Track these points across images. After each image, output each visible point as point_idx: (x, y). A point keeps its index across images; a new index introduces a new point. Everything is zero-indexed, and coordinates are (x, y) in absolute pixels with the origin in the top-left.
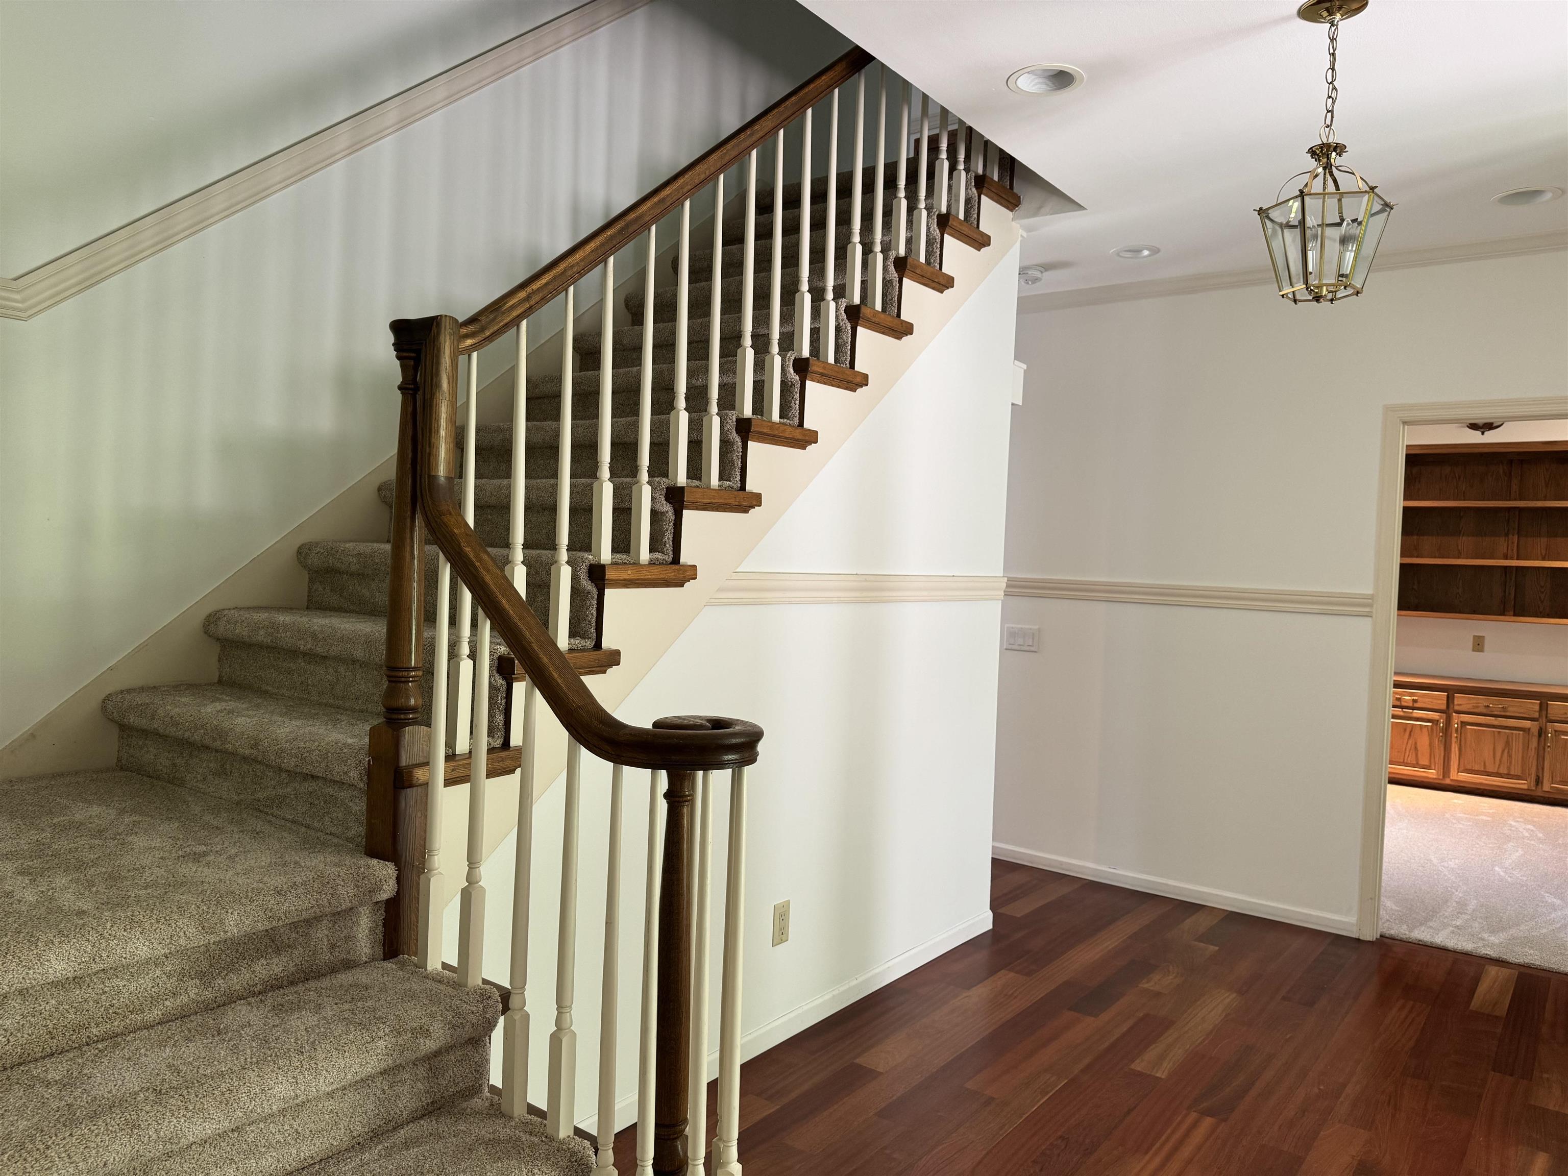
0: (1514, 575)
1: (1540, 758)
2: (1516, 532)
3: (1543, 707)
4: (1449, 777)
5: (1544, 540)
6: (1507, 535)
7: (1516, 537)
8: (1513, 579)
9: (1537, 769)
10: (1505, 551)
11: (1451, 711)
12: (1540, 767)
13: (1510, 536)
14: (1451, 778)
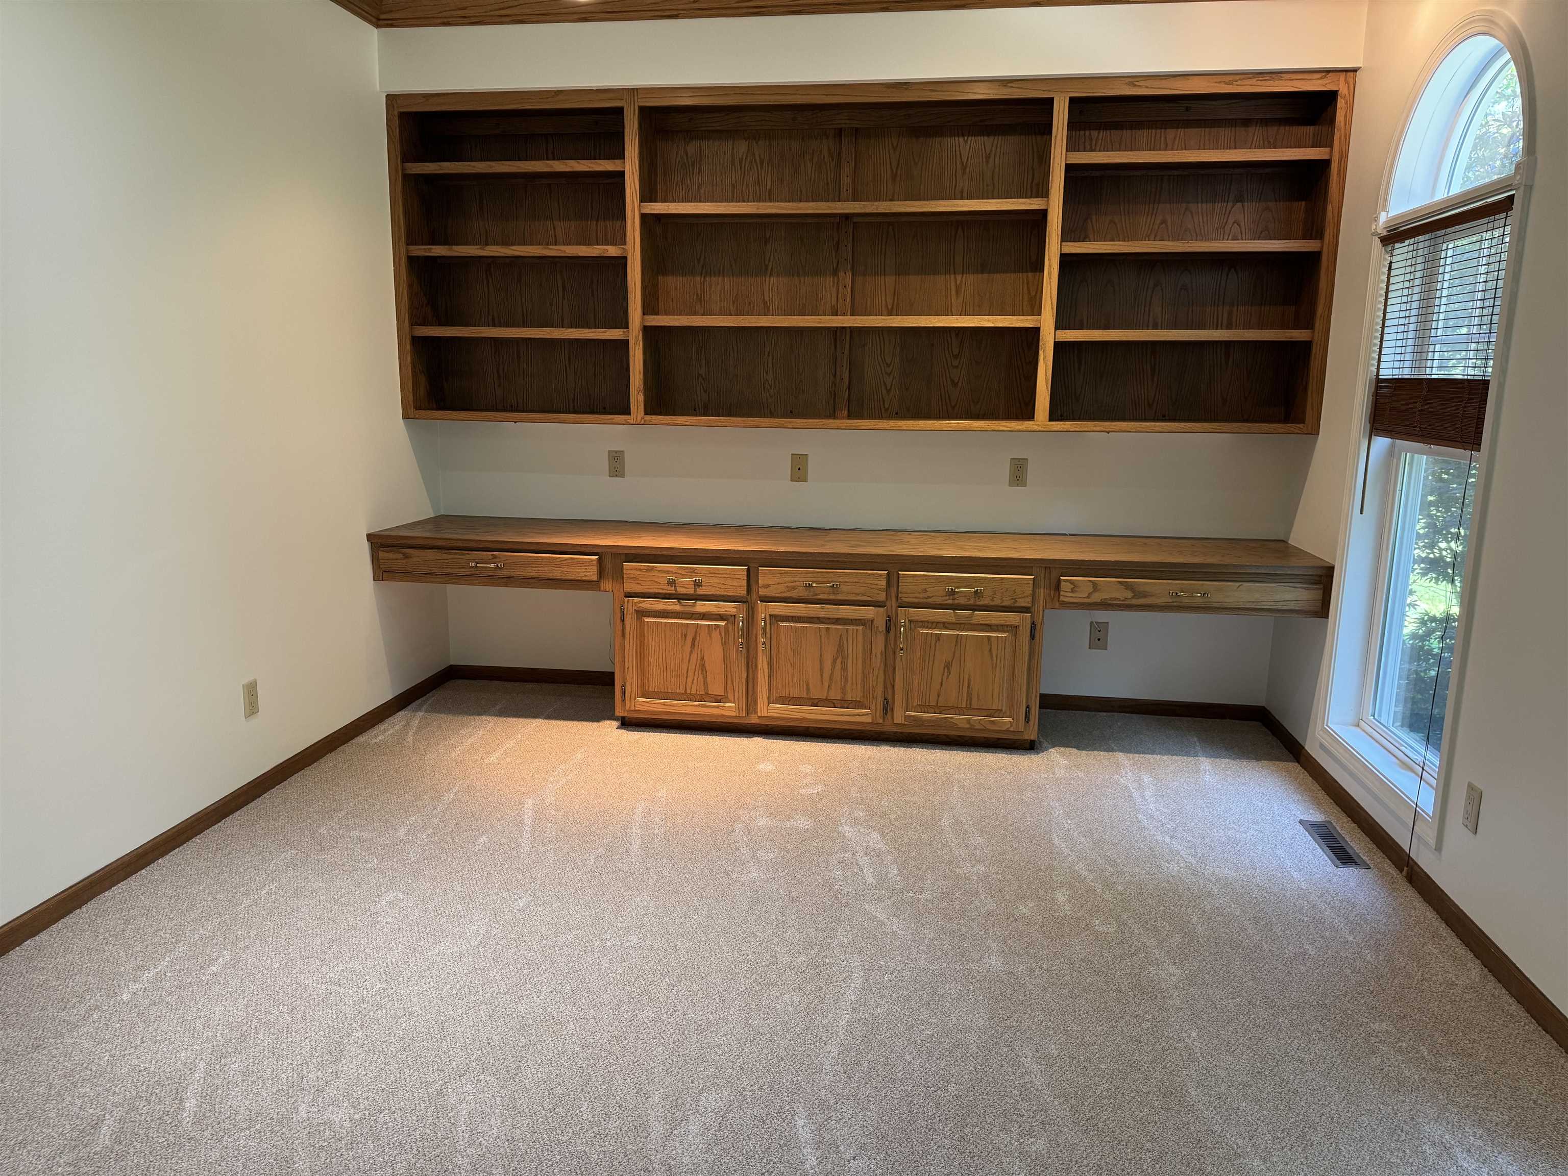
0: (847, 346)
1: (889, 668)
2: (849, 266)
3: (892, 581)
4: (756, 712)
5: (890, 280)
6: (835, 273)
7: (849, 274)
8: (847, 352)
9: (885, 687)
10: (834, 302)
11: (754, 596)
12: (889, 684)
13: (841, 274)
14: (759, 715)
